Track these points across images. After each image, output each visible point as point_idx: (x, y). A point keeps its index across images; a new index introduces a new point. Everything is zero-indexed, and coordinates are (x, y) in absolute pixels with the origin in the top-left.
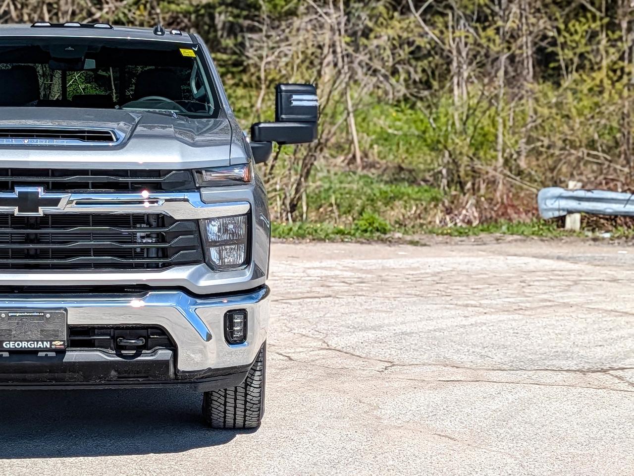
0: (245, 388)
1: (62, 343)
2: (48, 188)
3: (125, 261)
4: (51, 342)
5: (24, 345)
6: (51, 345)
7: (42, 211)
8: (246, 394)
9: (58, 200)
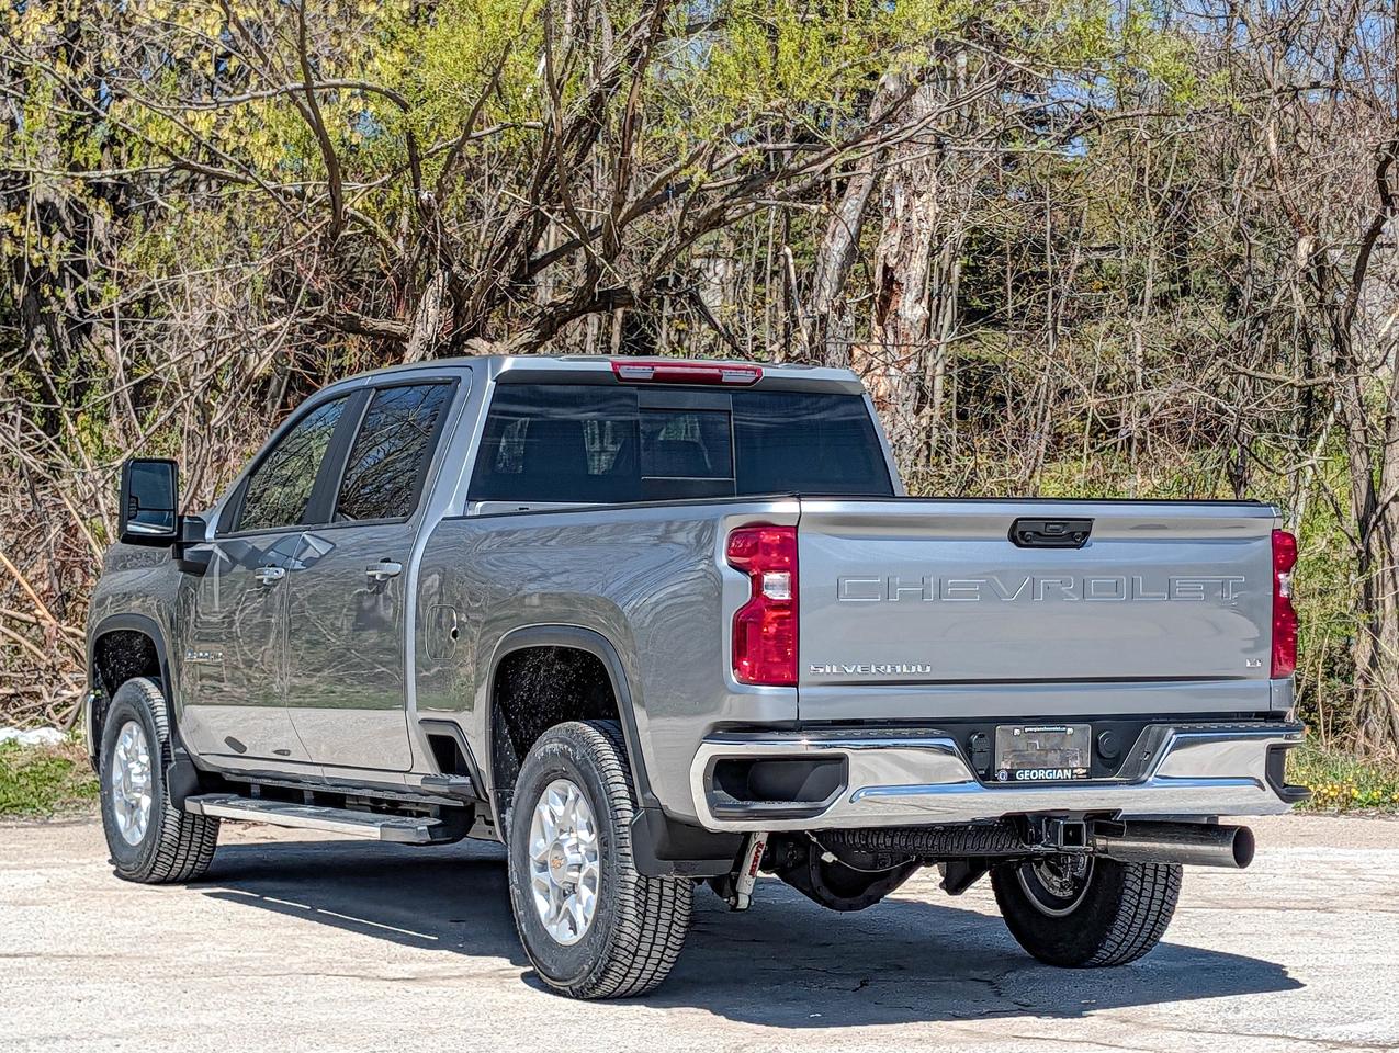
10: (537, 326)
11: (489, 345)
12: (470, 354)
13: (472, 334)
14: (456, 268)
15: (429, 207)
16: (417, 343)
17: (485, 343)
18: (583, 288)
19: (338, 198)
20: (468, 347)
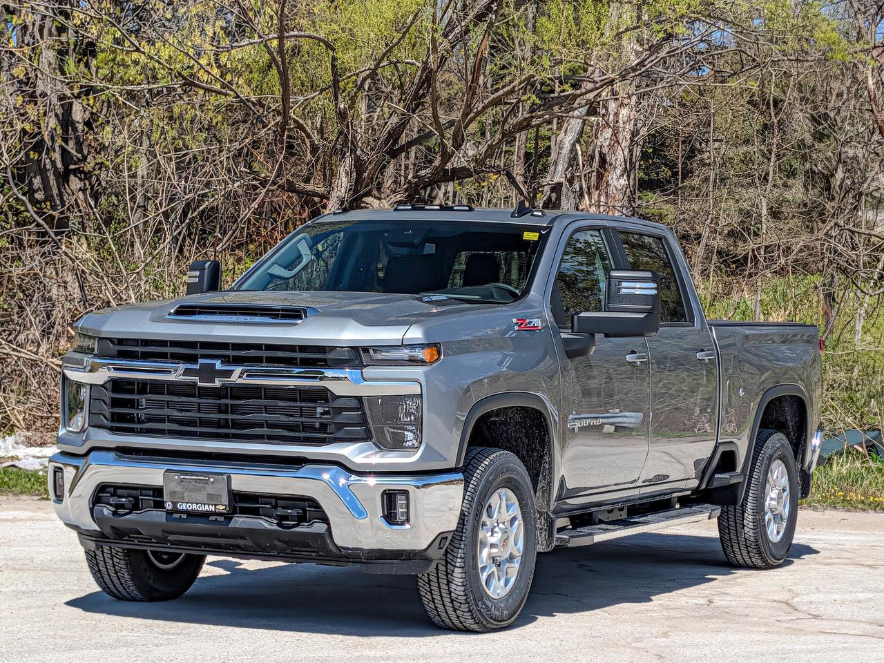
0: (448, 585)
1: (224, 507)
2: (226, 360)
3: (292, 434)
4: (215, 505)
5: (194, 507)
6: (215, 508)
7: (218, 383)
8: (450, 593)
9: (231, 372)
10: (406, 190)
11: (378, 202)
12: (366, 208)
13: (368, 194)
14: (359, 152)
15: (344, 113)
16: (335, 199)
17: (375, 200)
18: (439, 166)
19: (287, 106)
20: (365, 202)
